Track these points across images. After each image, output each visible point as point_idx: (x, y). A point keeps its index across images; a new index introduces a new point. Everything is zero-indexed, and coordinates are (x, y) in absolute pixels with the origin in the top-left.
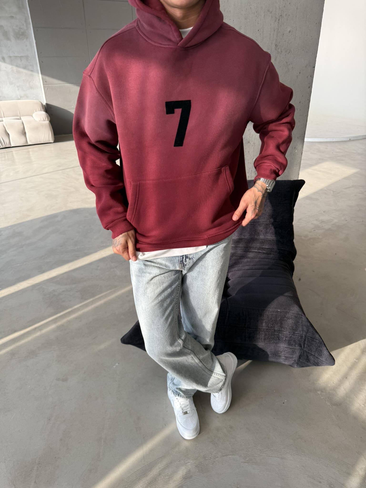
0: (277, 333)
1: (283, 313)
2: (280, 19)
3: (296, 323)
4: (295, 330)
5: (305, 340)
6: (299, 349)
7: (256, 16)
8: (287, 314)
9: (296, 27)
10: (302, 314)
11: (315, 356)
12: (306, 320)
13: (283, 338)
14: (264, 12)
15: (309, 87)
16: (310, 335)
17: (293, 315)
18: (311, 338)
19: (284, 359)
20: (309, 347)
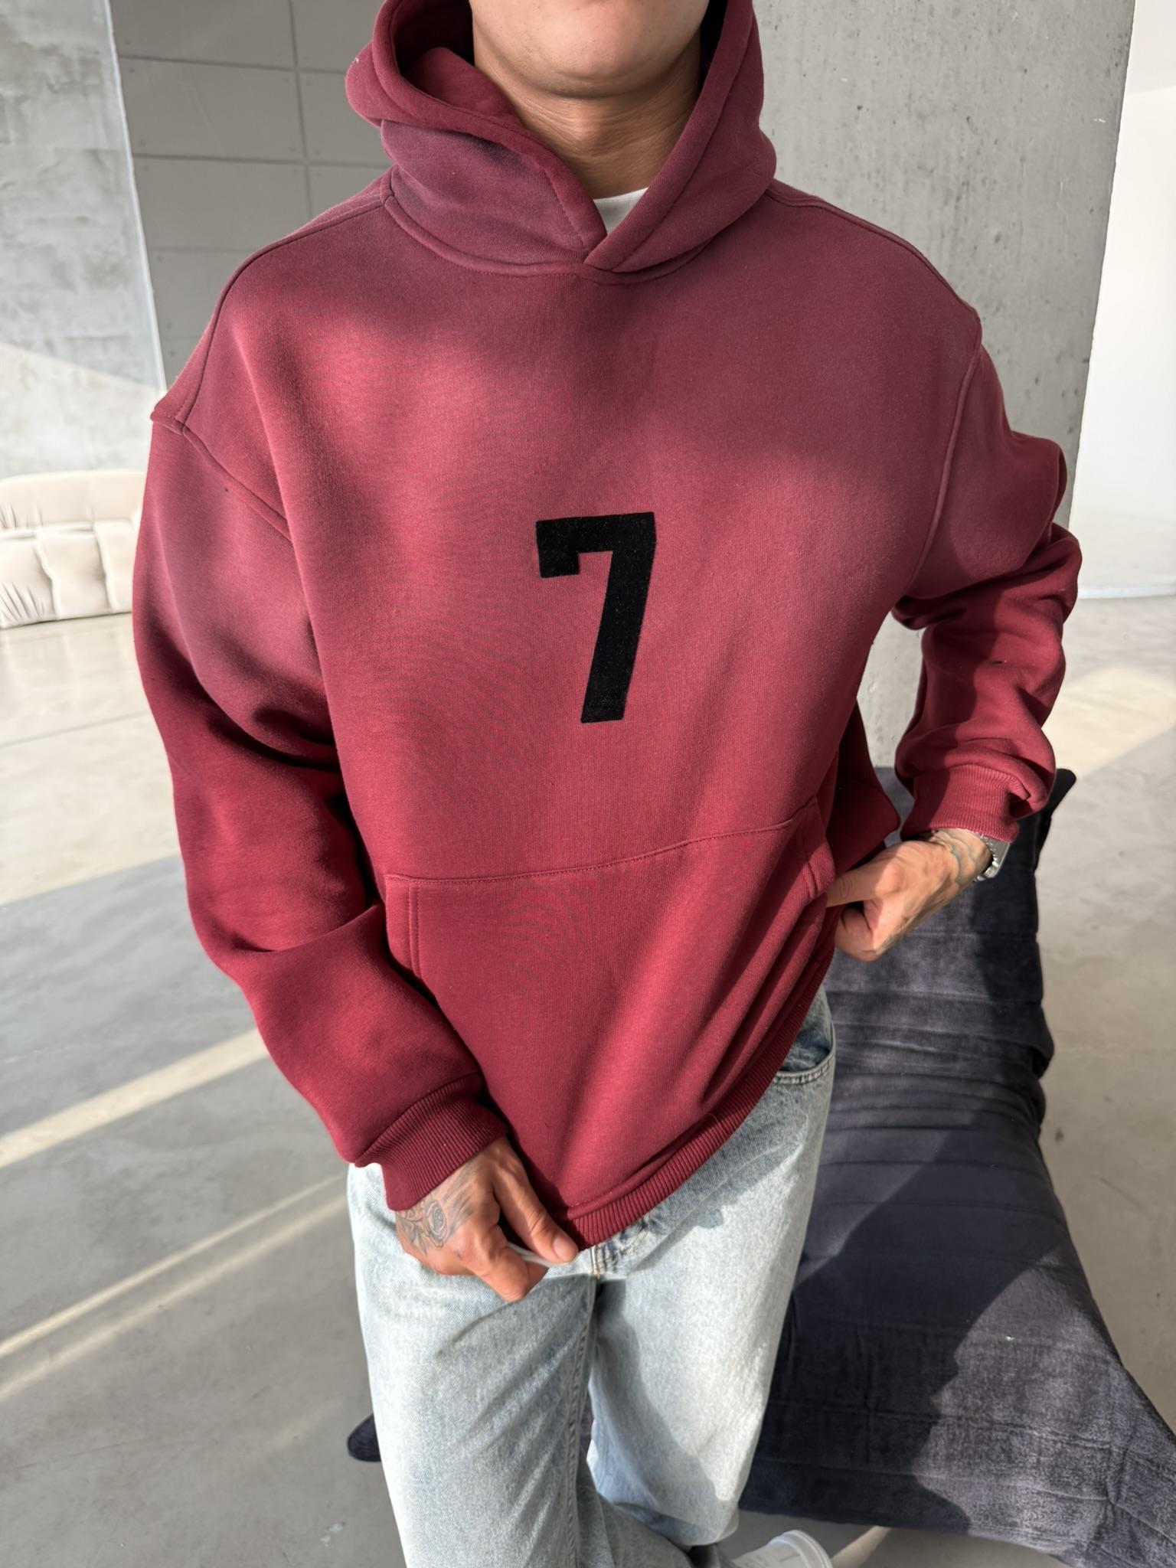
0: (1004, 1436)
1: (1027, 1349)
2: (964, 196)
3: (1086, 1397)
4: (1077, 1423)
5: (1122, 1469)
6: (1095, 1501)
8: (1046, 1356)
9: (1021, 221)
10: (1109, 1357)
11: (1168, 1539)
12: (1125, 1383)
13: (1026, 1456)
16: (1143, 1448)
17: (1067, 1359)
18: (1148, 1463)
19: (1029, 1535)
20: (1142, 1500)
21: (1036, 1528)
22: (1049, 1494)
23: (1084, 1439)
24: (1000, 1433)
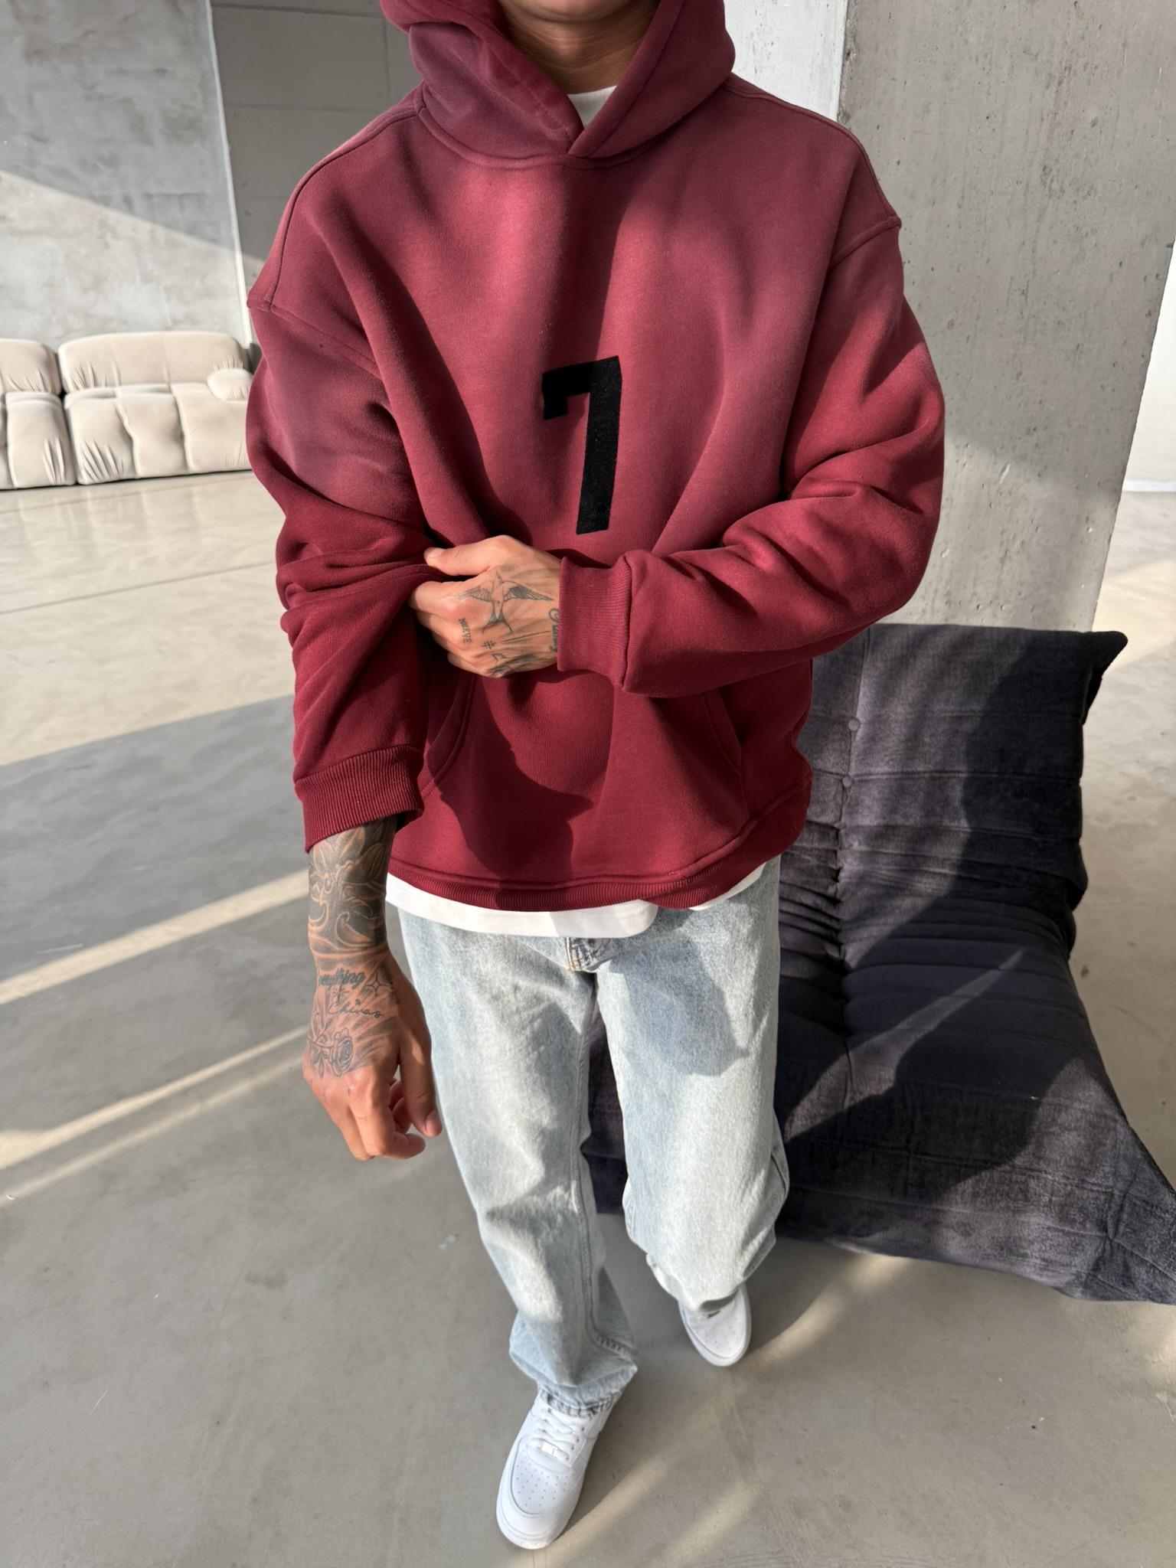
0: (1023, 1179)
1: (1048, 1107)
2: (1065, 80)
3: (1094, 1147)
4: (1087, 1169)
5: (1121, 1208)
6: (1096, 1236)
7: (984, 69)
8: (1064, 1114)
9: (1118, 106)
10: (1117, 1117)
11: (1155, 1267)
12: (1130, 1138)
13: (1040, 1196)
14: (1012, 56)
15: (1150, 314)
16: (1140, 1192)
17: (1081, 1117)
18: (1144, 1204)
19: (1037, 1266)
20: (1136, 1236)
21: (1044, 1260)
22: (1058, 1229)
23: (1091, 1183)
24: (1020, 1176)
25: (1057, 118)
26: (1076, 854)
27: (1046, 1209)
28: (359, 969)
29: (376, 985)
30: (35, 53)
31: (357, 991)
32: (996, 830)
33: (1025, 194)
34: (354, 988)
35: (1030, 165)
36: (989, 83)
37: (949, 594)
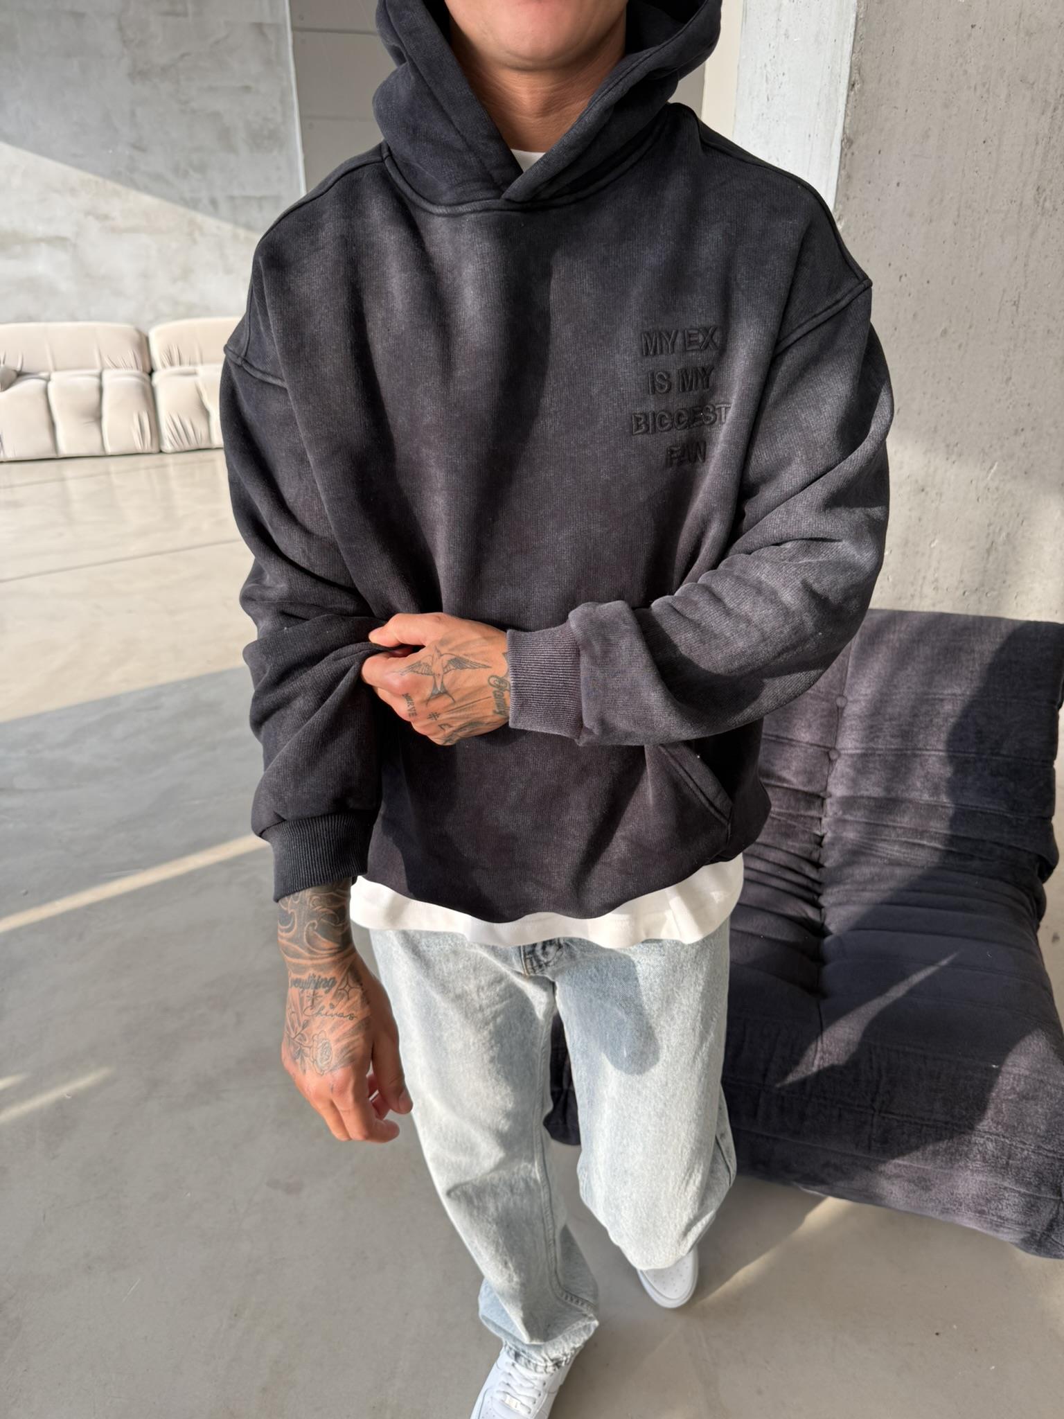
1: (1008, 1076)
7: (982, 97)
13: (997, 1158)
14: (1009, 85)
21: (1000, 1217)
22: (1014, 1190)
23: (1046, 1150)
24: (979, 1139)
25: (1052, 142)
26: (1049, 831)
27: (1003, 1170)
28: (330, 974)
29: (347, 988)
30: (139, 74)
31: (330, 995)
32: (972, 807)
33: (1019, 212)
34: (326, 992)
35: (1025, 185)
36: (986, 111)
37: (936, 580)
